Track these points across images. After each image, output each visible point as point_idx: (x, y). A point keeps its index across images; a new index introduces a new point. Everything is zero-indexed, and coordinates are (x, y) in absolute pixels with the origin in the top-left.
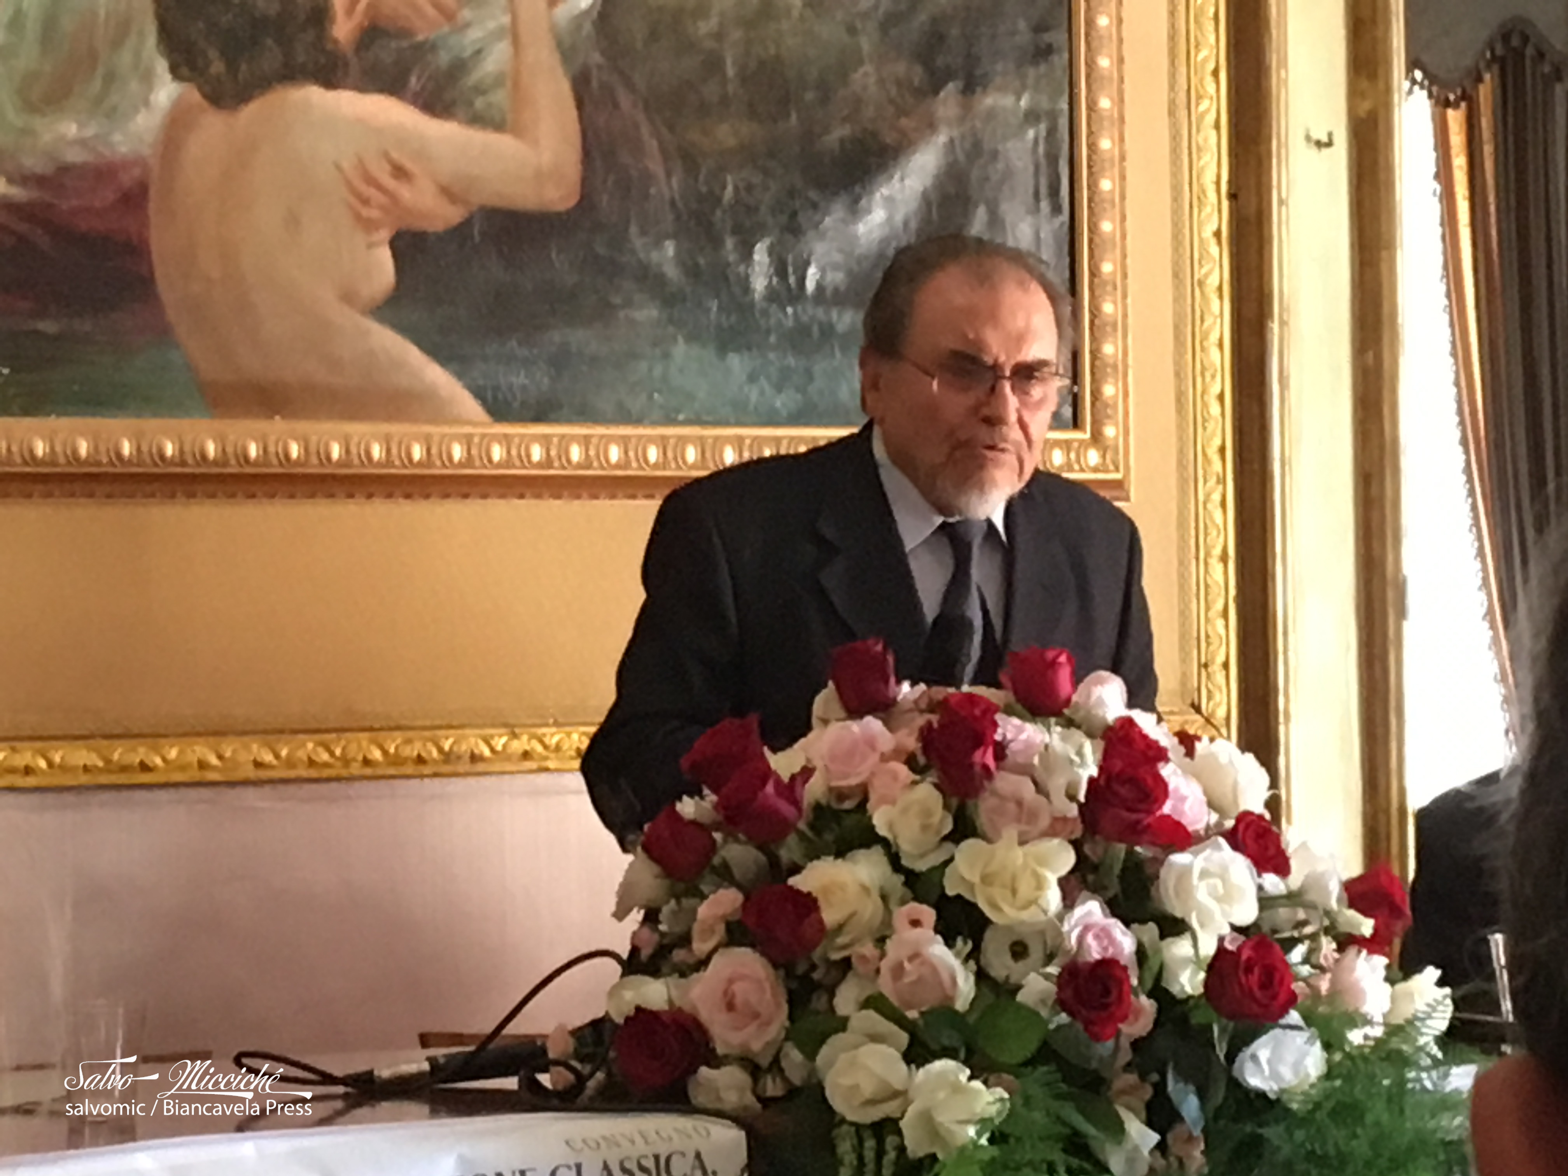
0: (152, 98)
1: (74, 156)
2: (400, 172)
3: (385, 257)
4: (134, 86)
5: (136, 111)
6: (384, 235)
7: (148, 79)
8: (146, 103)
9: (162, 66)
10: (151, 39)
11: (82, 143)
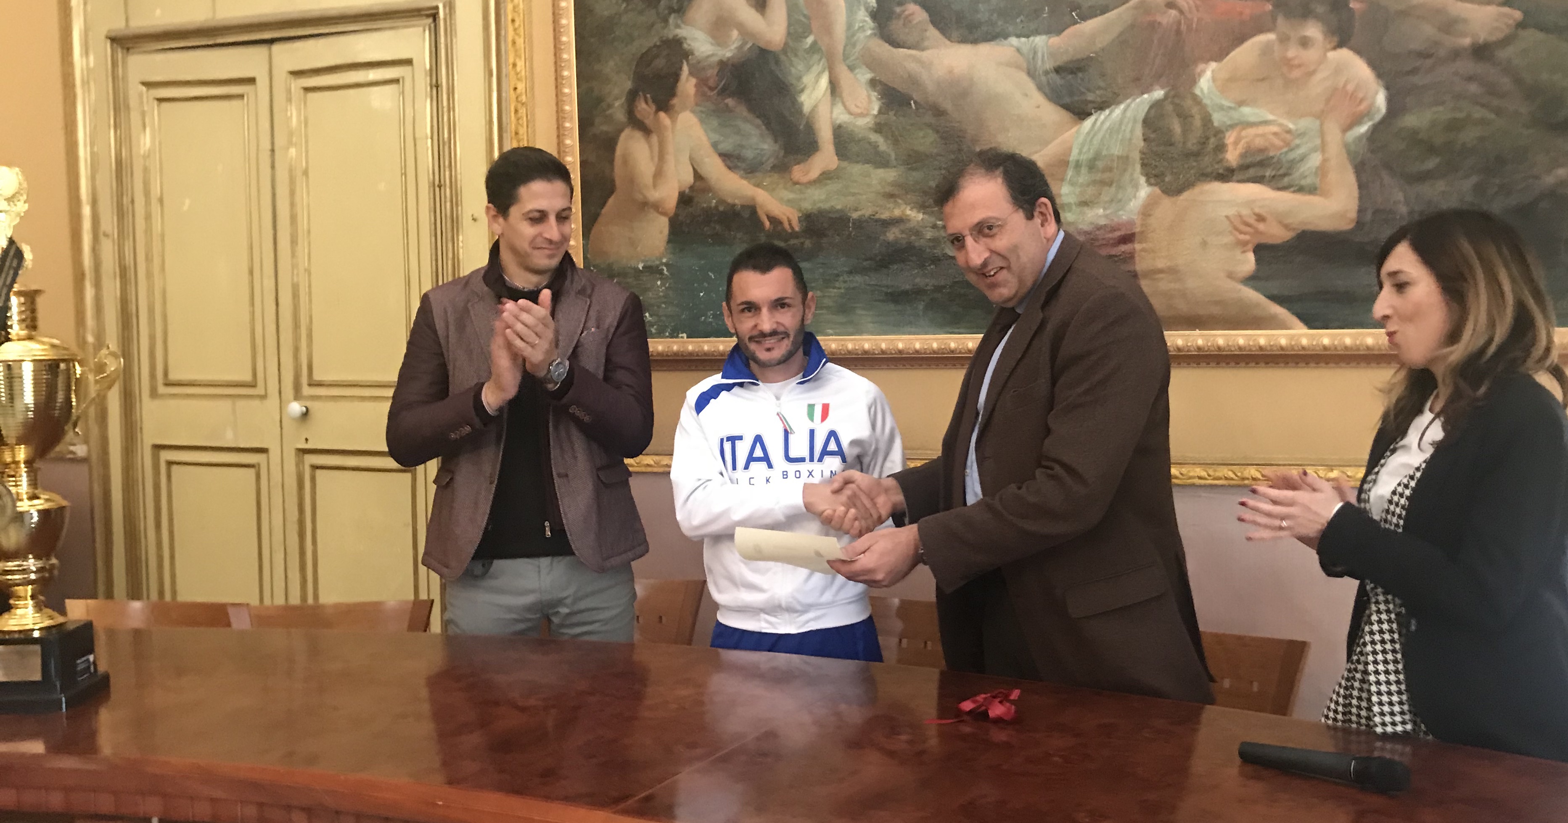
0: (1138, 194)
1: (1102, 222)
2: (1261, 218)
3: (1251, 257)
4: (1130, 190)
5: (1130, 200)
6: (1250, 247)
7: (1136, 187)
8: (1135, 197)
9: (1142, 180)
10: (1138, 167)
11: (1106, 216)
